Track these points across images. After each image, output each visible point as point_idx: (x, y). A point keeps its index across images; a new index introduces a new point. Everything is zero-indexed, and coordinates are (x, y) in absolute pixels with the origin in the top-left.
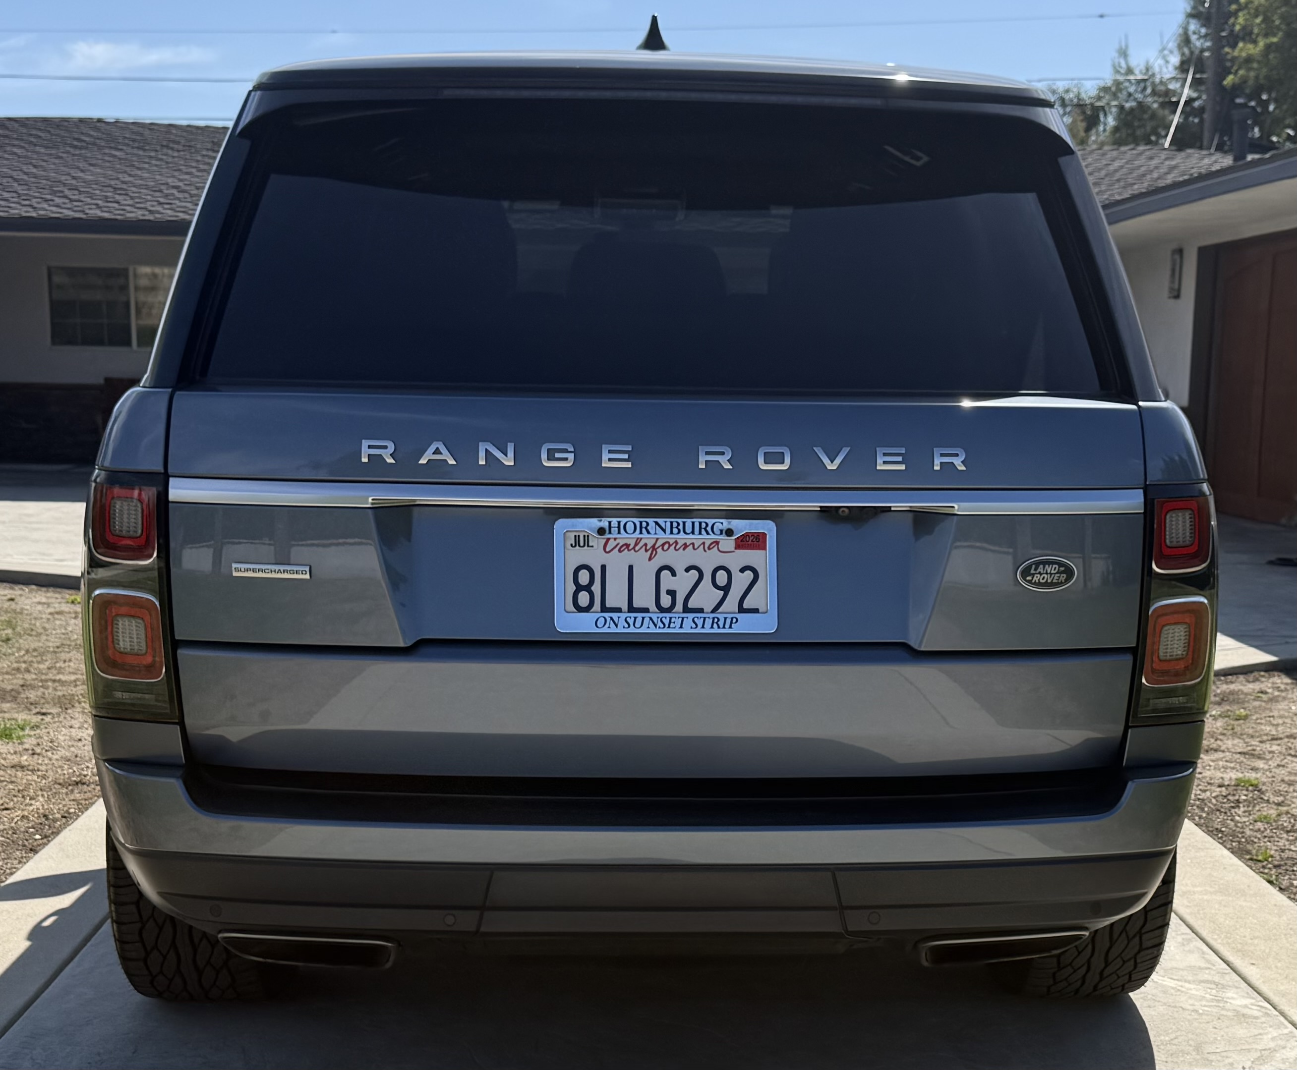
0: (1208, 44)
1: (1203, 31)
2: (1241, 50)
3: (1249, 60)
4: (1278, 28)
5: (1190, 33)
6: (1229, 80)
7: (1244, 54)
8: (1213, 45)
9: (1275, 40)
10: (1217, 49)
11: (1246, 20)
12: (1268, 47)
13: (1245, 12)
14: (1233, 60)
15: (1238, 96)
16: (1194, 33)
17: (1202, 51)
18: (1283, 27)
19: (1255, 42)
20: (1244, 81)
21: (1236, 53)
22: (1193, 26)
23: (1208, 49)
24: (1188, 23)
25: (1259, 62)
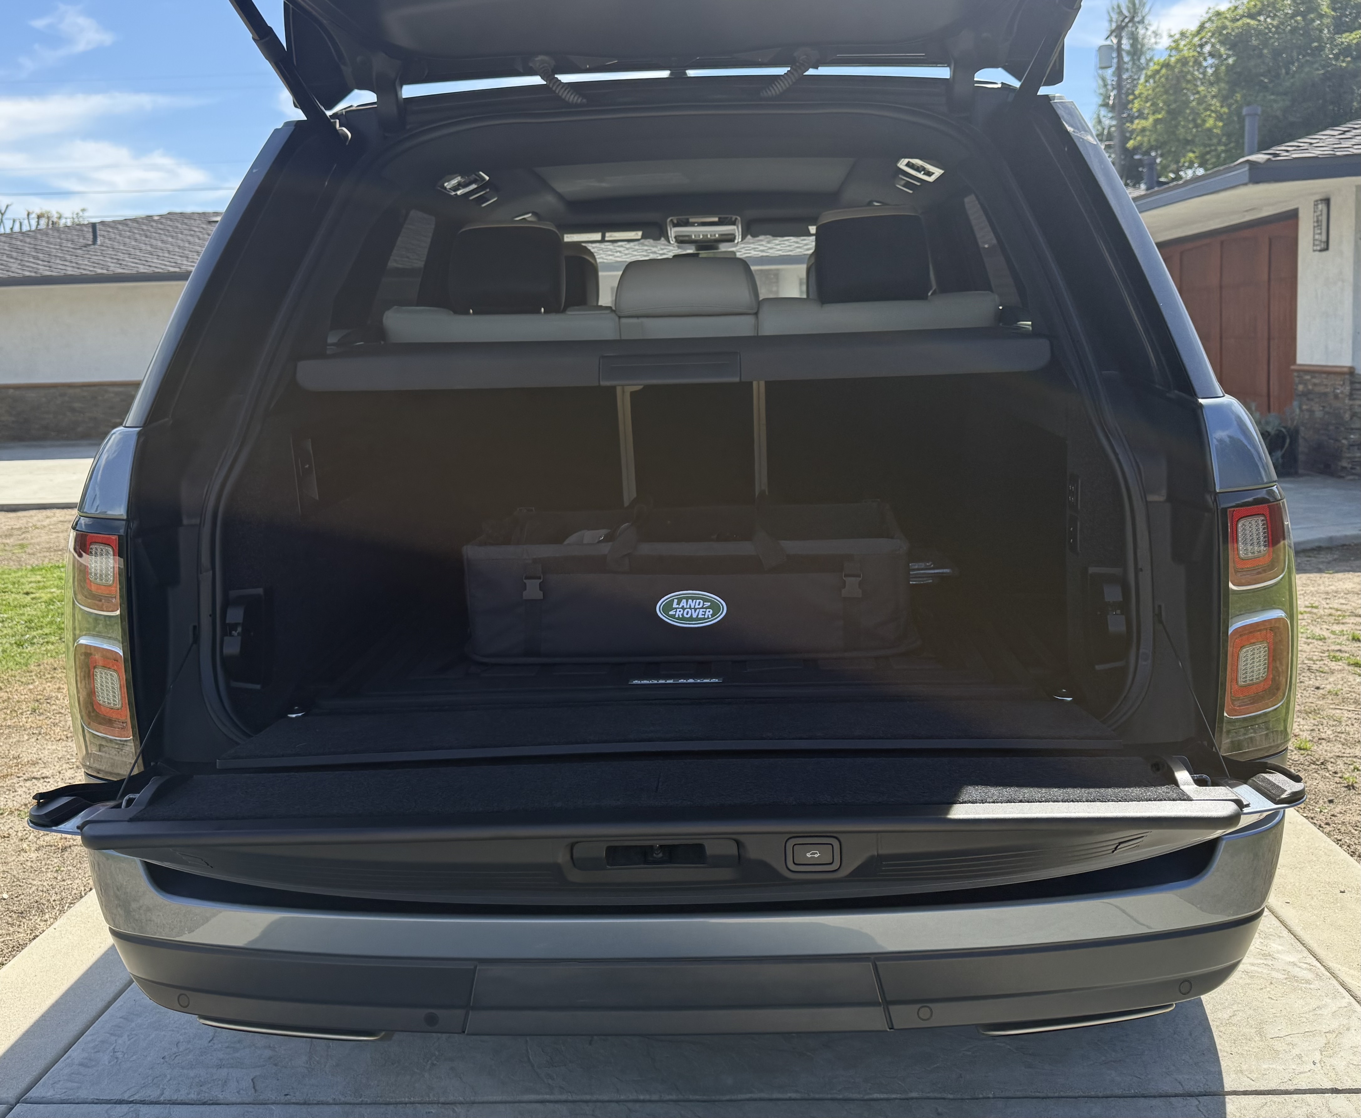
0: (1114, 123)
1: (1110, 115)
2: (1138, 124)
3: (1143, 130)
4: (1162, 109)
5: (1101, 116)
6: (1130, 144)
7: (1139, 127)
8: (1118, 123)
9: (1160, 116)
10: (1121, 127)
11: (1140, 105)
12: (1157, 121)
13: (1139, 99)
14: (1132, 132)
15: (1136, 154)
16: (1104, 116)
17: (1110, 127)
18: (1165, 107)
19: (1146, 119)
20: (1141, 144)
21: (1134, 127)
22: (1103, 112)
23: (1114, 126)
24: (1100, 111)
25: (1150, 131)
